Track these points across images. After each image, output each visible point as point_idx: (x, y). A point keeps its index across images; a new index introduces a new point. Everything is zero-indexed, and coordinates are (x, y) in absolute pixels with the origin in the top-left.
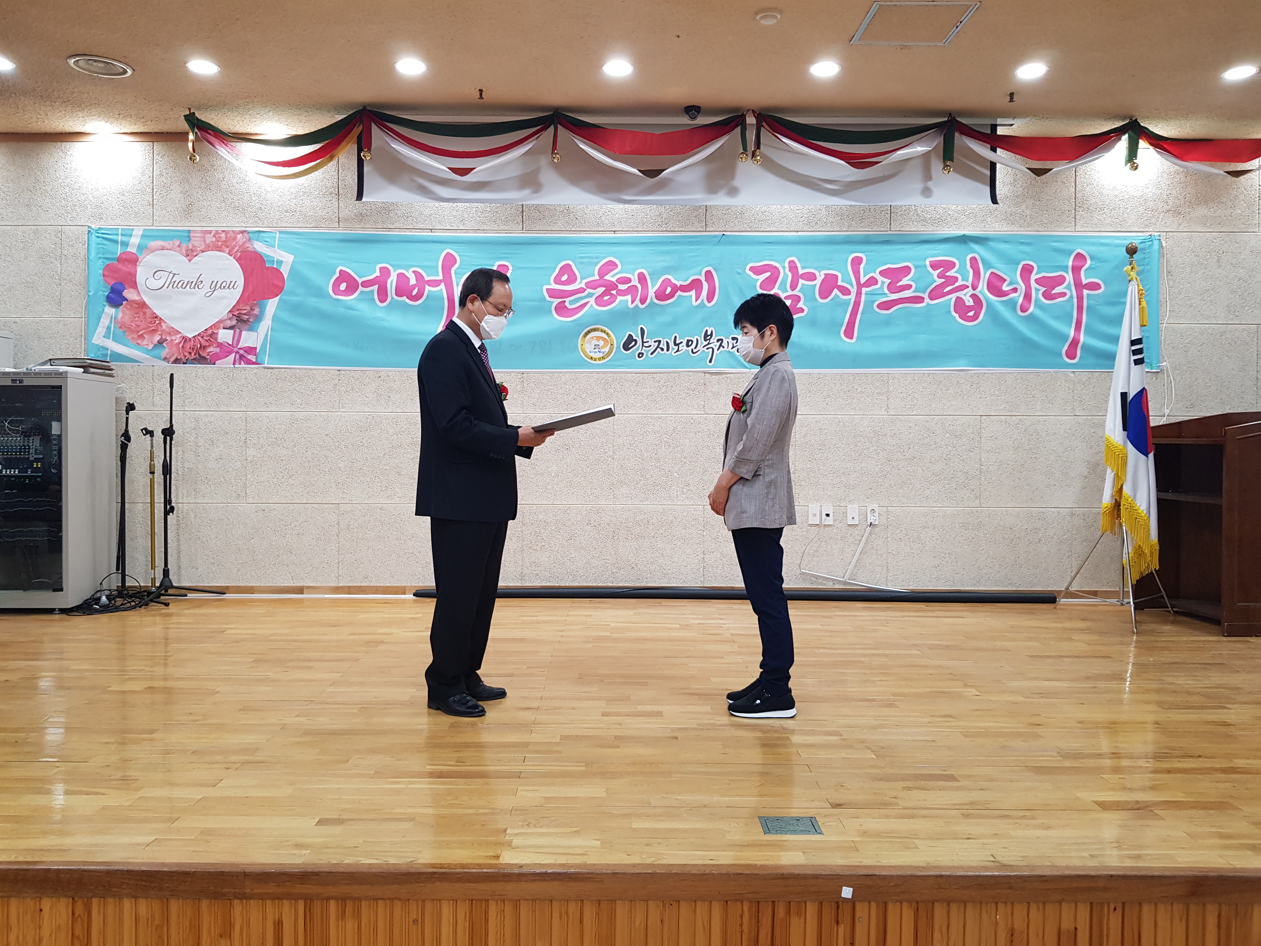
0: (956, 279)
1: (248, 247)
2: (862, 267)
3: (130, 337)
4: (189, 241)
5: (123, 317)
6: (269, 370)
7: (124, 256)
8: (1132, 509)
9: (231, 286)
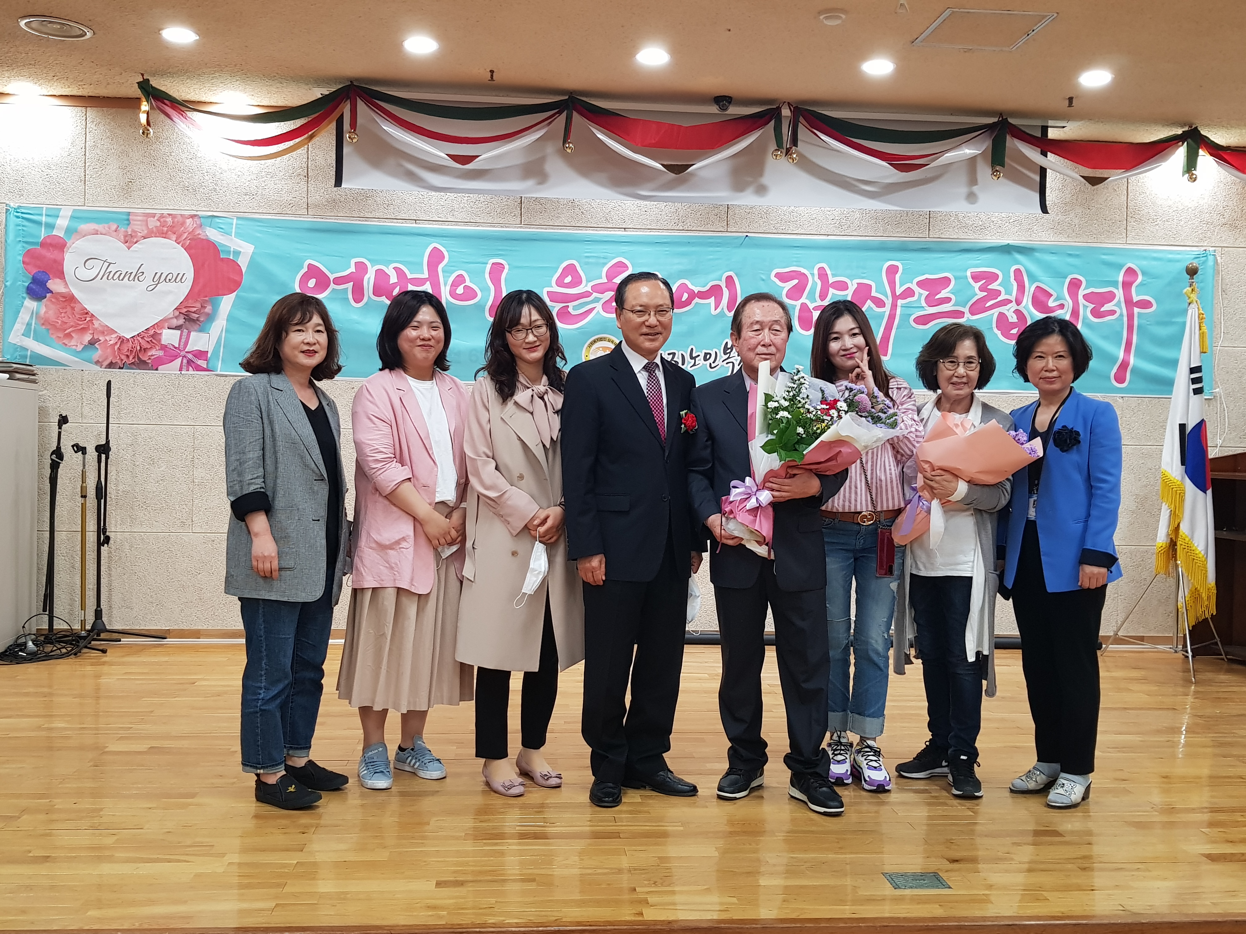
0: (998, 293)
1: (199, 234)
2: (898, 277)
3: (54, 337)
4: (128, 225)
5: (45, 313)
6: (221, 378)
7: (48, 241)
8: (1189, 549)
9: (178, 278)
